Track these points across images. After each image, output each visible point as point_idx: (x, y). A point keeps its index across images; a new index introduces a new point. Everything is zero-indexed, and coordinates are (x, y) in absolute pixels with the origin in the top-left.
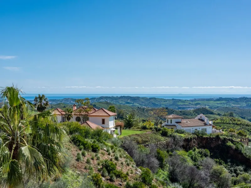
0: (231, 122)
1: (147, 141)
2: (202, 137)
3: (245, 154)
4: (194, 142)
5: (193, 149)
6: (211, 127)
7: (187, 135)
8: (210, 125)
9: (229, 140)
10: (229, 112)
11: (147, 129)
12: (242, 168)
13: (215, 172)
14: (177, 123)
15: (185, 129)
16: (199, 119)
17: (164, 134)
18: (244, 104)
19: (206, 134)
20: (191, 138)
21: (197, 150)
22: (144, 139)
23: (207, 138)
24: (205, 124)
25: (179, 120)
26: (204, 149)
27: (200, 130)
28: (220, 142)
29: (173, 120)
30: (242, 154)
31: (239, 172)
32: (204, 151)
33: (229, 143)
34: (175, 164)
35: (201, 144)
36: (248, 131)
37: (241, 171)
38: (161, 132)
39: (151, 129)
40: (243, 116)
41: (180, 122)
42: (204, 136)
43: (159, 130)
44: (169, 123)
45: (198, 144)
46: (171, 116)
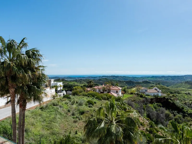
0: (161, 88)
1: (135, 100)
2: (157, 97)
3: (177, 105)
4: (154, 100)
5: (154, 103)
6: (161, 93)
7: (151, 97)
8: (160, 92)
9: (169, 99)
10: (158, 83)
11: (133, 94)
12: (176, 112)
13: (167, 115)
14: (146, 91)
15: (149, 94)
16: (155, 89)
17: (141, 96)
18: (164, 79)
19: (159, 96)
20: (153, 98)
21: (156, 103)
22: (134, 99)
23: (159, 98)
24: (158, 92)
25: (146, 90)
26: (159, 103)
27: (156, 94)
28: (165, 100)
29: (143, 90)
30: (176, 105)
31: (175, 113)
32: (159, 104)
33: (170, 100)
34: (149, 111)
35: (157, 101)
36: (169, 91)
37: (176, 113)
38: (140, 95)
39: (135, 94)
40: (164, 84)
41: (147, 91)
42: (159, 97)
43: (139, 95)
44: (142, 91)
45: (156, 101)
46: (143, 88)
